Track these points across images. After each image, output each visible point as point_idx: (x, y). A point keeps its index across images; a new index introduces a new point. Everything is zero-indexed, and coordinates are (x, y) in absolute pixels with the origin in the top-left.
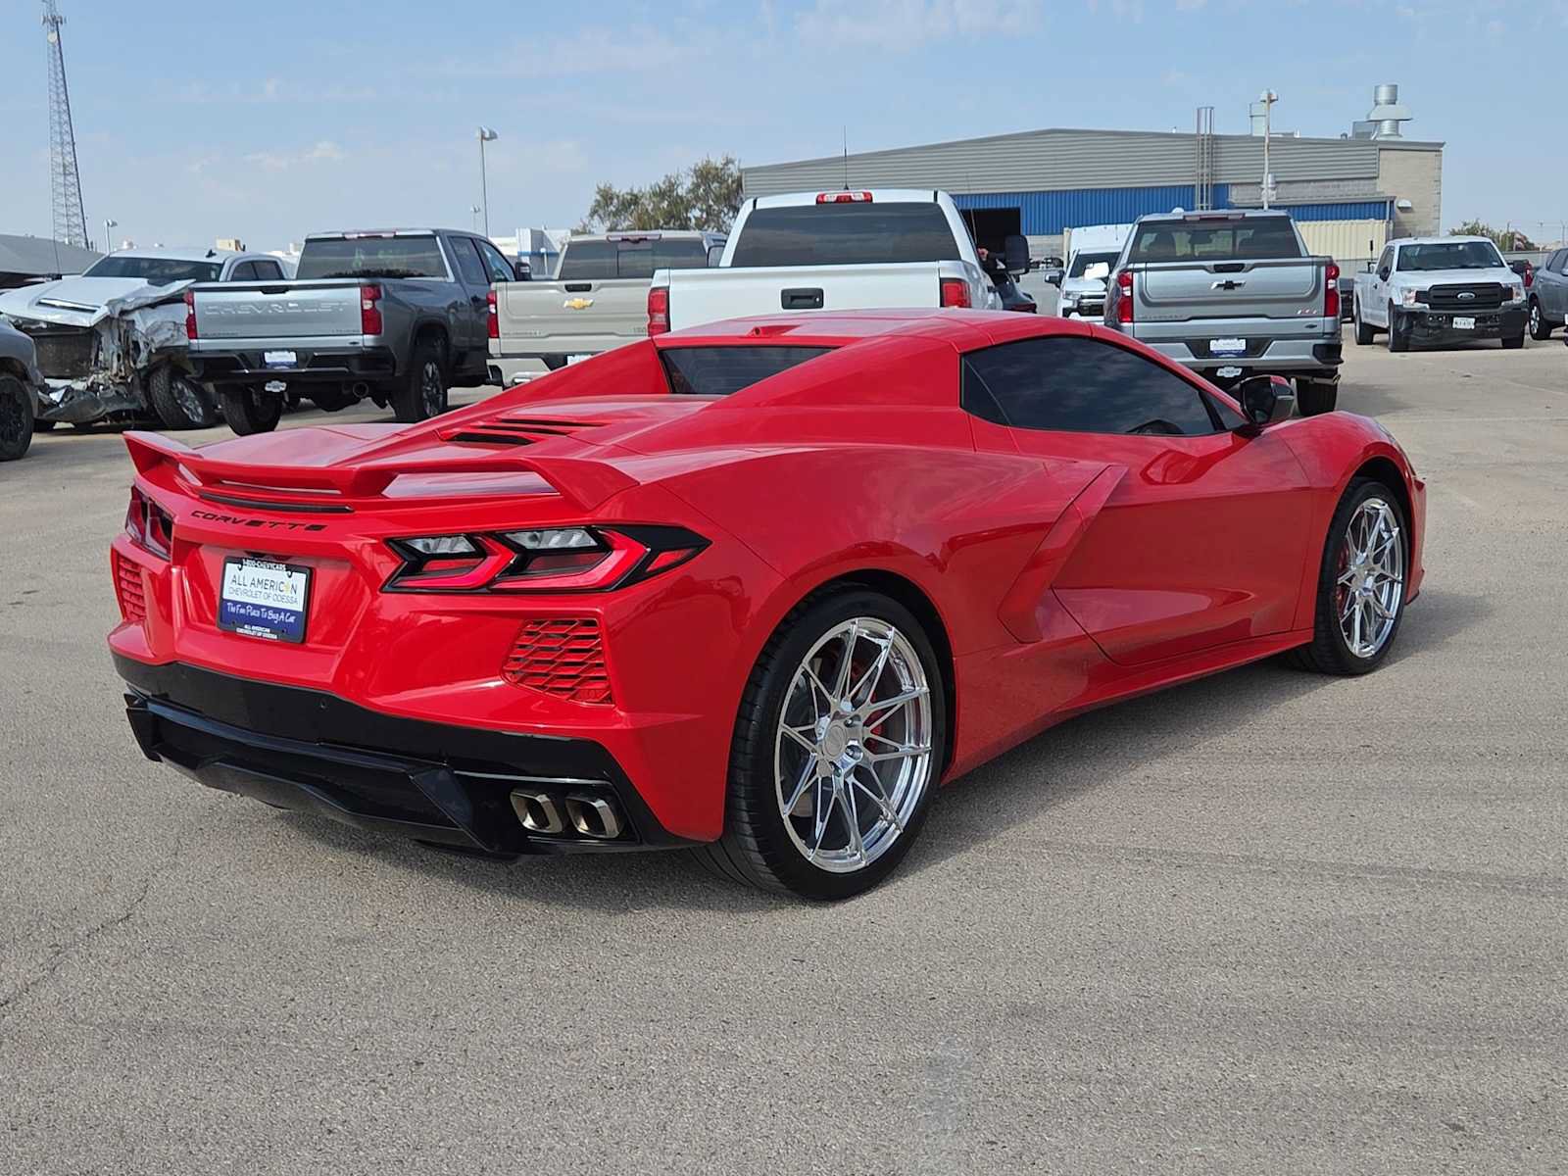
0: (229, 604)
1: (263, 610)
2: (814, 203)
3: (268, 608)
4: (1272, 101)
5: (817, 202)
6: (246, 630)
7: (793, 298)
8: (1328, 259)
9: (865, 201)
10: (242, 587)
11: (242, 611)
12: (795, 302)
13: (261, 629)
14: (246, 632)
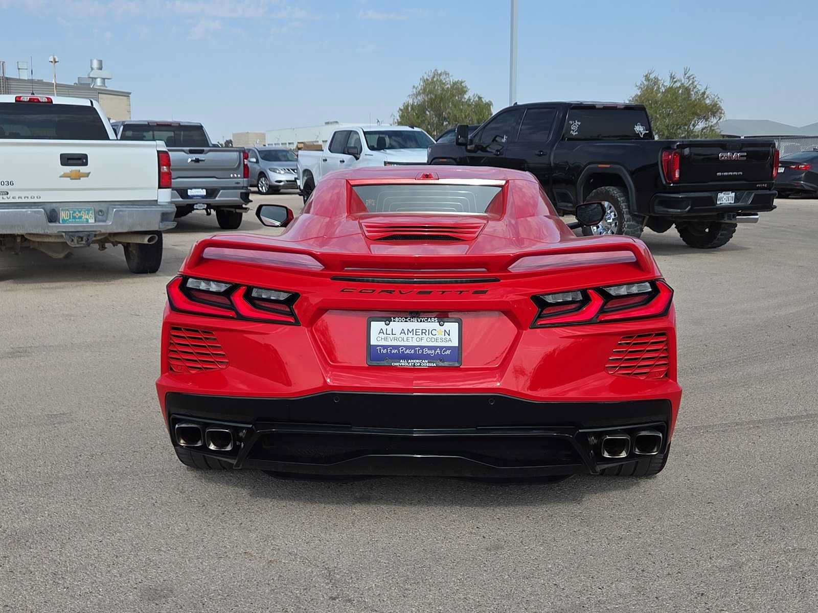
0: (379, 348)
1: (417, 349)
2: (14, 101)
3: (423, 347)
4: (56, 62)
5: (16, 101)
6: (404, 363)
7: (68, 159)
8: (243, 149)
9: (48, 102)
10: (391, 336)
11: (394, 351)
12: (70, 162)
13: (419, 361)
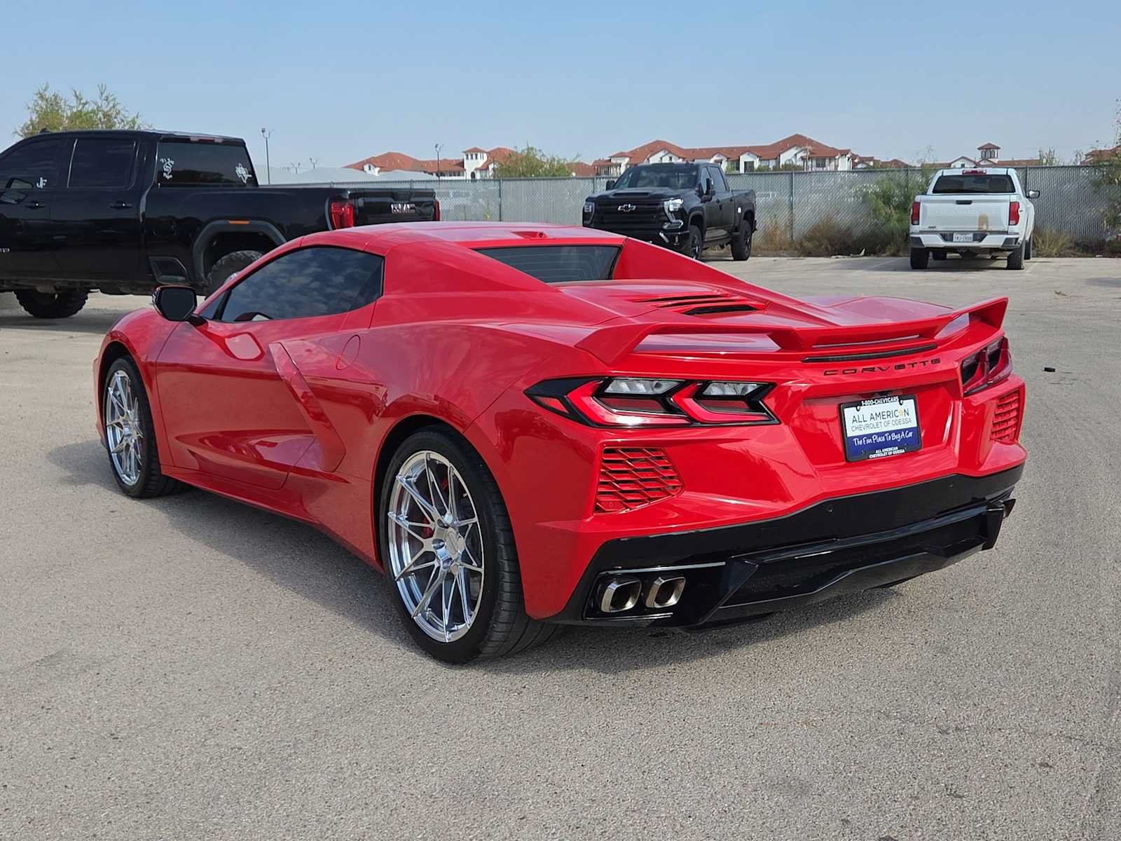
0: (855, 440)
1: (886, 435)
3: (890, 432)
6: (879, 454)
10: (863, 423)
11: (869, 441)
13: (890, 449)
14: (879, 455)
